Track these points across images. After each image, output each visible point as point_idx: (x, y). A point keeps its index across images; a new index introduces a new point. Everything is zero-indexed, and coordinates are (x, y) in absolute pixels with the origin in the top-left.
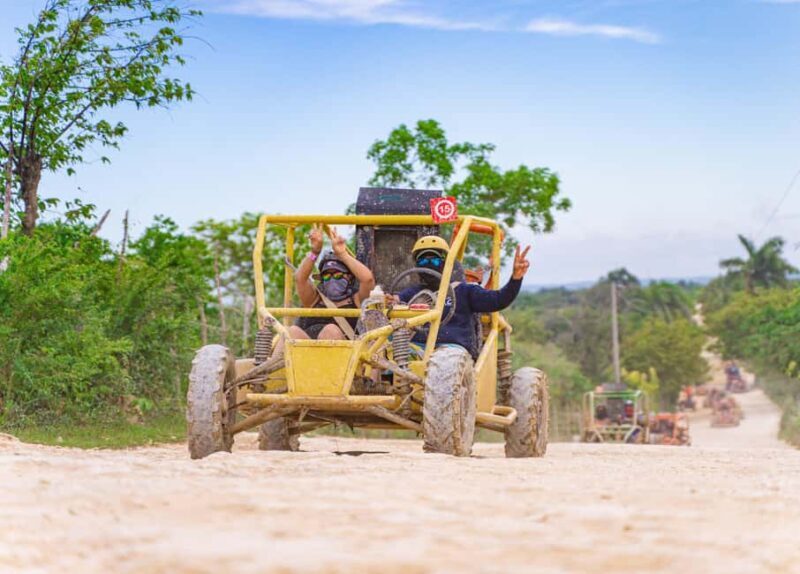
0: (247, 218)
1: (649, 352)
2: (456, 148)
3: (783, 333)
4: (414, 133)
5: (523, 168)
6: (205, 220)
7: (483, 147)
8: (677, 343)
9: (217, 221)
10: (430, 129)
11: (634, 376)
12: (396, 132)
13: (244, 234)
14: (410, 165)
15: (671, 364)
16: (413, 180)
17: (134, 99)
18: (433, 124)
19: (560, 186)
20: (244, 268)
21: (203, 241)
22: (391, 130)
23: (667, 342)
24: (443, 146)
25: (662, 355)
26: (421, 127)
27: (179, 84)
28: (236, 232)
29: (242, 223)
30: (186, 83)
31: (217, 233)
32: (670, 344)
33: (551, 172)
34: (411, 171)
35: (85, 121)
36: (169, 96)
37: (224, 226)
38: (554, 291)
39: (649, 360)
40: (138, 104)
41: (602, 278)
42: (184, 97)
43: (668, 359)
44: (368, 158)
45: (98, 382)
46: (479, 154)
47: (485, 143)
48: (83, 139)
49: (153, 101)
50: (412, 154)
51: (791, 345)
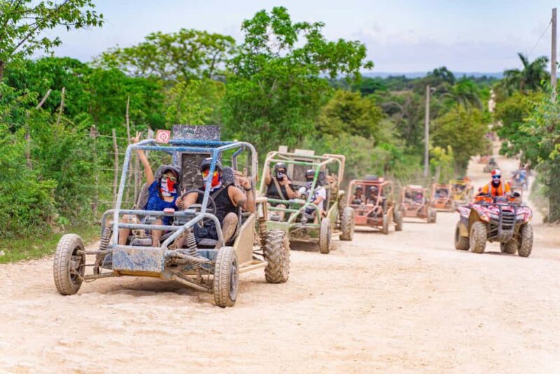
0: (183, 32)
1: (450, 133)
2: (298, 26)
3: (523, 142)
4: (270, 15)
5: (341, 41)
6: (156, 32)
7: (317, 25)
8: (468, 128)
9: (163, 33)
10: (280, 12)
11: (438, 150)
12: (258, 14)
13: (181, 42)
14: (267, 37)
15: (463, 142)
16: (269, 46)
17: (66, 24)
18: (283, 9)
19: (367, 53)
20: (181, 65)
21: (154, 46)
22: (256, 13)
23: (463, 126)
24: (289, 25)
25: (458, 136)
26: (275, 11)
27: (95, 14)
28: (176, 41)
29: (180, 35)
30: (100, 14)
31: (163, 41)
32: (464, 128)
33: (361, 43)
34: (268, 40)
35: (33, 38)
36: (89, 23)
37: (168, 37)
38: (398, 78)
39: (450, 139)
40: (68, 28)
41: (429, 73)
42: (97, 25)
43: (462, 138)
44: (242, 29)
45: (35, 206)
46: (314, 28)
47: (318, 22)
48: (33, 48)
49: (79, 25)
50: (269, 29)
51: (528, 150)
